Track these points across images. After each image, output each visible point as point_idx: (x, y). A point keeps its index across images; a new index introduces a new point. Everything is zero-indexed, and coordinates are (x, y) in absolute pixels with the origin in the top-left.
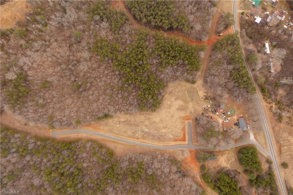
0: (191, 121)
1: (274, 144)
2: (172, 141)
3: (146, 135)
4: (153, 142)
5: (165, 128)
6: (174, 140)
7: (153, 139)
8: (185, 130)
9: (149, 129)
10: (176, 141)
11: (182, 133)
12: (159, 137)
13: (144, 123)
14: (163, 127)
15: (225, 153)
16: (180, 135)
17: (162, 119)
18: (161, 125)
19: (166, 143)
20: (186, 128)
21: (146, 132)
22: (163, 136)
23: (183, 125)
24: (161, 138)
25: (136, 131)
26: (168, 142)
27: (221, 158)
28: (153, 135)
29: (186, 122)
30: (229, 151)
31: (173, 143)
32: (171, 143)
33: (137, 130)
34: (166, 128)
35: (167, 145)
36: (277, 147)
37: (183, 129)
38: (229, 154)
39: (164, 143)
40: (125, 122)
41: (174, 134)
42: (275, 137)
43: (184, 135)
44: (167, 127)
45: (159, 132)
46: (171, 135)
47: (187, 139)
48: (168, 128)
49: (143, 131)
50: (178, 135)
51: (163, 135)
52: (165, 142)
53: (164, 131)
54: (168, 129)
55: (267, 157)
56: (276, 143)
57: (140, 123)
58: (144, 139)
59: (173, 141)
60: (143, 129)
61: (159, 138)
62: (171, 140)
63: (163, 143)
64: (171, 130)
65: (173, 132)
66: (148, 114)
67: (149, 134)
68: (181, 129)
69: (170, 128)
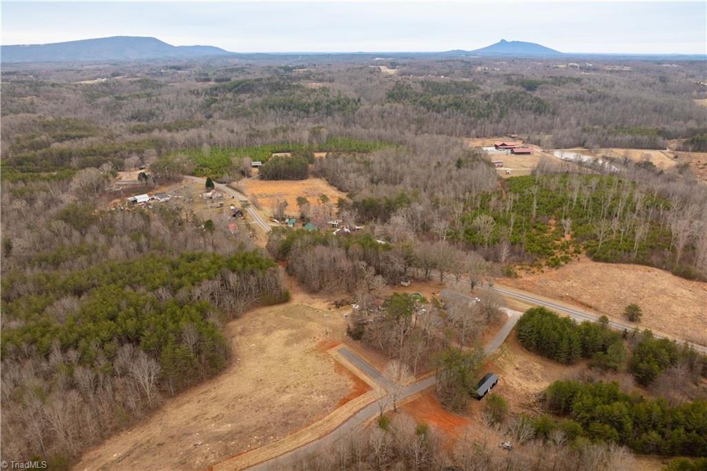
0: (343, 346)
2: (335, 409)
3: (232, 440)
4: (275, 446)
5: (283, 390)
6: (338, 401)
7: (265, 439)
8: (345, 368)
9: (232, 422)
10: (344, 403)
11: (345, 377)
12: (283, 420)
13: (207, 416)
14: (275, 393)
15: (501, 365)
16: (342, 383)
17: (259, 379)
18: (267, 392)
19: (320, 422)
20: (344, 361)
21: (229, 432)
22: (295, 412)
23: (329, 361)
24: (291, 422)
25: (188, 453)
26: (326, 418)
27: (505, 378)
28: (259, 426)
29: (333, 352)
30: (503, 356)
31: (344, 412)
32: (335, 415)
33: (192, 446)
34: (288, 390)
35: (327, 427)
36: (574, 304)
37: (340, 368)
38: (510, 361)
39: (313, 425)
40: (129, 455)
41: (323, 391)
42: (545, 295)
43: (355, 378)
44: (287, 387)
45: (274, 410)
46: (318, 395)
47: (374, 383)
48: (292, 386)
49: (218, 437)
50: (339, 385)
51: (293, 408)
52: (313, 422)
53: (285, 398)
54: (295, 387)
56: (560, 301)
57: (192, 424)
58: (233, 457)
59: (338, 407)
60: (213, 433)
61: (286, 424)
62: (329, 409)
63: (309, 427)
64: (305, 385)
65: (320, 388)
66: (206, 392)
67: (241, 432)
68: (332, 370)
69: (298, 384)
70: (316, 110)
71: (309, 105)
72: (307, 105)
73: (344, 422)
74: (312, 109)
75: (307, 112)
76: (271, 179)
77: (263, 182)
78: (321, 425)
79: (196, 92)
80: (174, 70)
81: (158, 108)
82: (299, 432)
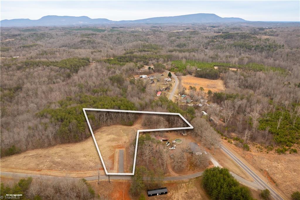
0: (124, 149)
1: (257, 174)
2: (92, 170)
3: (55, 165)
4: (62, 173)
5: (86, 156)
7: (62, 169)
8: (114, 158)
9: (62, 159)
10: (97, 170)
11: (110, 161)
13: (59, 154)
14: (83, 156)
15: (180, 187)
17: (85, 149)
18: (81, 154)
19: (82, 172)
20: (117, 155)
21: (57, 162)
22: (80, 165)
23: (112, 153)
24: (75, 167)
25: (42, 162)
26: (86, 172)
27: (174, 194)
28: (66, 164)
29: (117, 150)
30: (187, 184)
31: (93, 173)
32: (89, 173)
33: (45, 161)
35: (82, 175)
36: (265, 177)
37: (112, 157)
38: (188, 188)
40: (32, 156)
42: (252, 165)
45: (75, 161)
46: (93, 163)
47: (117, 168)
49: (53, 161)
51: (80, 163)
52: (80, 171)
54: (90, 157)
55: (257, 190)
56: (259, 172)
57: (53, 154)
58: (49, 170)
61: (73, 167)
62: (90, 169)
63: (77, 172)
66: (68, 146)
67: (60, 163)
68: (108, 156)
69: (92, 156)
70: (255, 49)
71: (253, 47)
72: (251, 46)
73: (90, 177)
74: (253, 48)
75: (251, 49)
76: (199, 77)
77: (195, 78)
78: (82, 173)
79: (208, 37)
80: (212, 28)
81: (188, 43)
82: (73, 172)
